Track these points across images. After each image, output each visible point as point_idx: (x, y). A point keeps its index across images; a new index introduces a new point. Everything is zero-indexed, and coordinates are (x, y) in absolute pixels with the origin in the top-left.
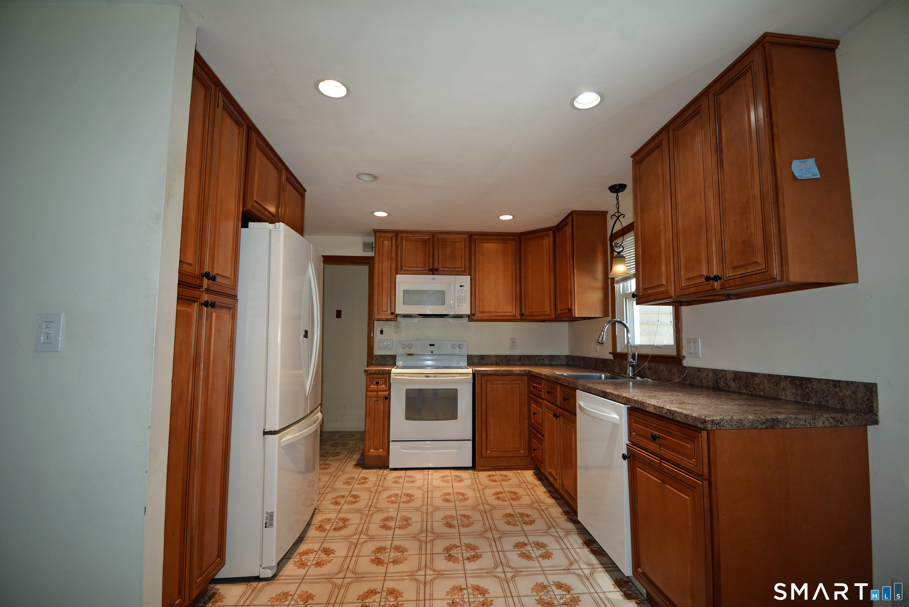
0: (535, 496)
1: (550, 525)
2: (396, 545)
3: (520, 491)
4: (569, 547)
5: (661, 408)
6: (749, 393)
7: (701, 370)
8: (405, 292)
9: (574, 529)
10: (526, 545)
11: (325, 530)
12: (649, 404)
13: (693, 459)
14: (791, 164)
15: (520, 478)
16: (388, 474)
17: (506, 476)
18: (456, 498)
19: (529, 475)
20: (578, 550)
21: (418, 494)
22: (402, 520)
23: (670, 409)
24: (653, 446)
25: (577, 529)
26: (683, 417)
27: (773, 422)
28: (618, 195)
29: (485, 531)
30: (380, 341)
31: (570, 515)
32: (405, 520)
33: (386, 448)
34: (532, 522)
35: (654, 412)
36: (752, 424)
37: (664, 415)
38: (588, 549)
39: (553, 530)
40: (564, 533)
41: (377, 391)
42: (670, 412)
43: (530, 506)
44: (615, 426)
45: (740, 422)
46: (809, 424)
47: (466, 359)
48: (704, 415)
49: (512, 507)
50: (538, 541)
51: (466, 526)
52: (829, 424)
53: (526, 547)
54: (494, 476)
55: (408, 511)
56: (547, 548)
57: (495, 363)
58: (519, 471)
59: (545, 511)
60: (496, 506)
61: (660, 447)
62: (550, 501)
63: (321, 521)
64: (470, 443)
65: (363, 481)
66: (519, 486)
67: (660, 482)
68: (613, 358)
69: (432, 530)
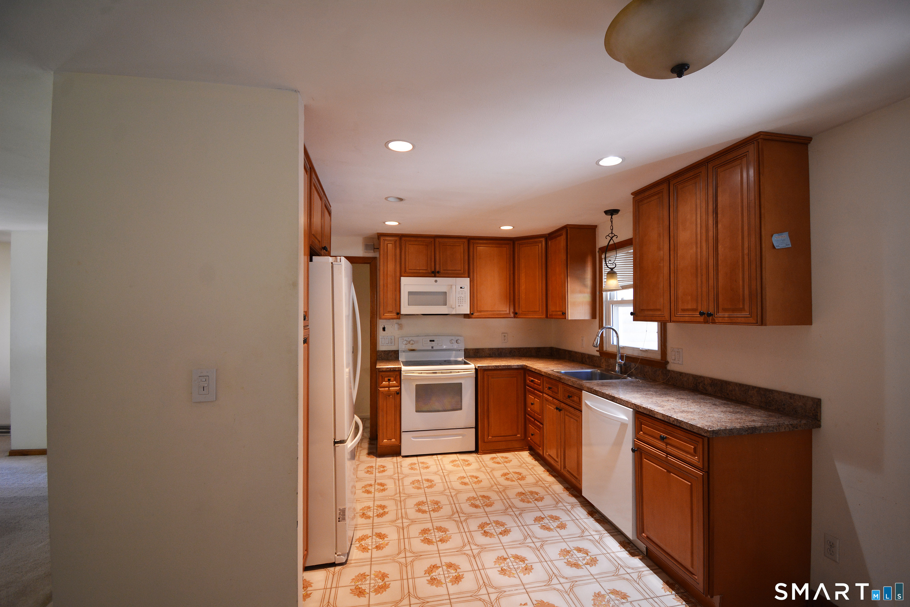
0: (537, 475)
1: (558, 500)
2: (438, 526)
3: (524, 472)
4: (578, 518)
5: (669, 417)
6: (723, 396)
7: (683, 374)
8: (410, 293)
9: (577, 503)
10: (543, 518)
11: (370, 518)
12: (657, 412)
13: (696, 456)
14: (772, 236)
15: (519, 459)
16: (402, 461)
17: (507, 458)
18: (471, 481)
19: (525, 455)
20: (585, 520)
21: (437, 479)
22: (432, 504)
23: (677, 418)
24: (662, 445)
25: (579, 502)
26: (689, 426)
27: (752, 430)
28: (612, 218)
29: (507, 509)
30: (382, 337)
31: (570, 491)
32: (435, 504)
33: (398, 438)
34: (541, 499)
35: (662, 419)
36: (739, 432)
37: (671, 423)
38: (593, 519)
39: (560, 504)
40: (570, 507)
41: (389, 387)
42: (677, 421)
43: (536, 484)
44: (623, 425)
45: (731, 431)
46: (776, 430)
47: (463, 353)
48: (706, 426)
49: (521, 486)
50: (552, 515)
51: (489, 506)
52: (788, 429)
53: (544, 521)
54: (496, 458)
55: (434, 496)
56: (561, 520)
57: (489, 355)
58: (516, 453)
59: (549, 488)
60: (508, 486)
61: (666, 445)
62: (551, 479)
63: (361, 509)
64: (473, 430)
65: (382, 469)
66: (520, 466)
67: (666, 471)
68: (599, 355)
69: (462, 511)
